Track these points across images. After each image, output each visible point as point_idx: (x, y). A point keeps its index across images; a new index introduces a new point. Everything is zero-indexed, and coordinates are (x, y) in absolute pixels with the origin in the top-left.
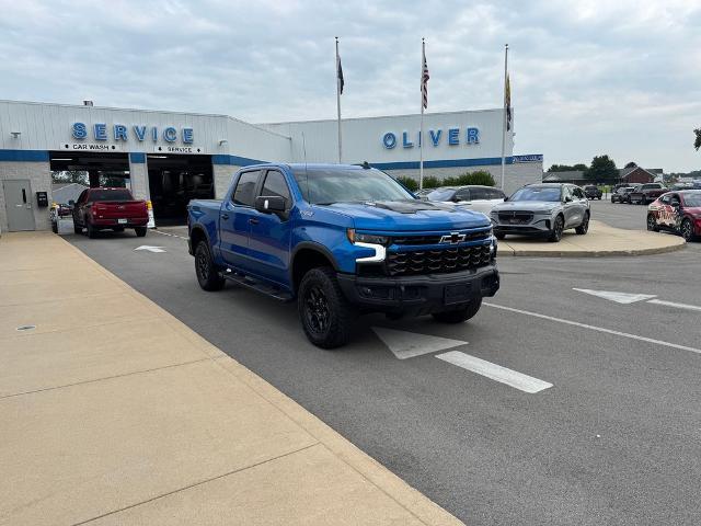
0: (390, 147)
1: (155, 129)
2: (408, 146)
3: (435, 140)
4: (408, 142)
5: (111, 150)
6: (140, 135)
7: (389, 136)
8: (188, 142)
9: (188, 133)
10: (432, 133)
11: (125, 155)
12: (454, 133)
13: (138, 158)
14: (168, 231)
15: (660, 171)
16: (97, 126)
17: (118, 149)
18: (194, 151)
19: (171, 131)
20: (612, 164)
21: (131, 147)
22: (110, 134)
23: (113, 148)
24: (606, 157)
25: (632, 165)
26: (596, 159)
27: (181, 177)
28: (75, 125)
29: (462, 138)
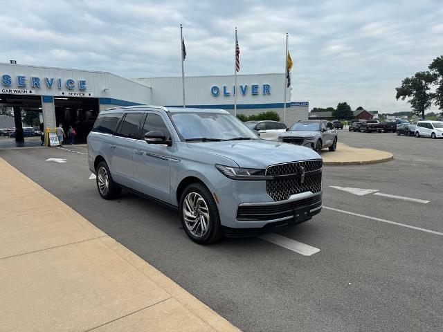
0: (216, 95)
1: (60, 80)
2: (227, 95)
3: (244, 92)
4: (227, 92)
5: (28, 93)
6: (49, 84)
7: (215, 88)
8: (83, 89)
9: (83, 83)
10: (241, 87)
11: (39, 97)
12: (255, 88)
13: (48, 99)
14: (69, 148)
15: (376, 112)
16: (19, 77)
17: (34, 93)
18: (87, 95)
19: (71, 82)
20: (349, 108)
21: (43, 92)
22: (28, 83)
23: (31, 92)
24: (345, 103)
25: (360, 108)
26: (339, 104)
27: (78, 112)
28: (4, 76)
29: (260, 90)
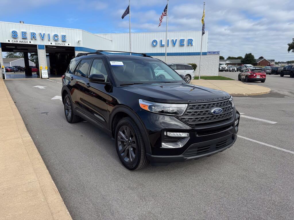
0: (154, 46)
1: (49, 34)
2: (162, 46)
3: (174, 44)
4: (163, 44)
5: (29, 43)
6: (42, 37)
7: (155, 41)
8: (64, 41)
9: (64, 37)
10: (173, 40)
11: (35, 46)
12: (182, 41)
13: (41, 47)
14: (53, 80)
15: (273, 60)
16: (22, 32)
17: (32, 43)
18: (67, 45)
19: (56, 36)
20: (253, 57)
21: (38, 42)
22: (29, 36)
23: (30, 42)
24: (250, 54)
25: (262, 58)
26: (246, 54)
28: (13, 32)
29: (185, 43)
